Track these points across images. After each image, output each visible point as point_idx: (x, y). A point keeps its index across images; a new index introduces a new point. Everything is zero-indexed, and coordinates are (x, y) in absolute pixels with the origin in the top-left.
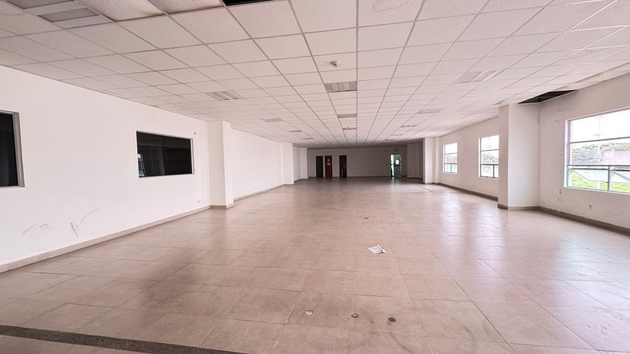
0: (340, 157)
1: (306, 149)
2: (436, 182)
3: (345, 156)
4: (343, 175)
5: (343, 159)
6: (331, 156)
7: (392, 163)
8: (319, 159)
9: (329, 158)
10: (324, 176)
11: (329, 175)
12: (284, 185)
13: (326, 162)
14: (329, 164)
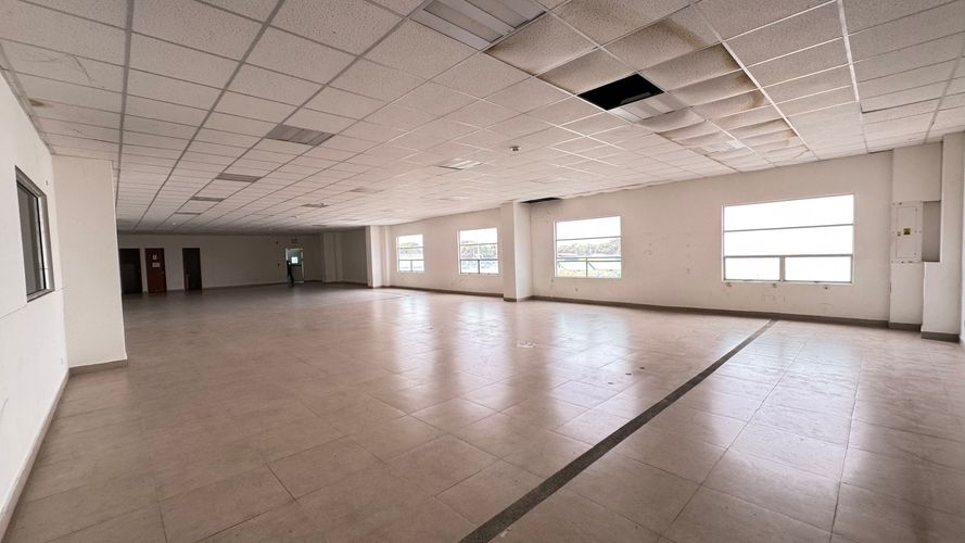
0: (185, 250)
2: (388, 285)
3: (197, 251)
4: (194, 284)
5: (192, 258)
6: (162, 250)
8: (129, 255)
9: (157, 253)
10: (145, 288)
11: (159, 287)
13: (149, 261)
14: (156, 265)
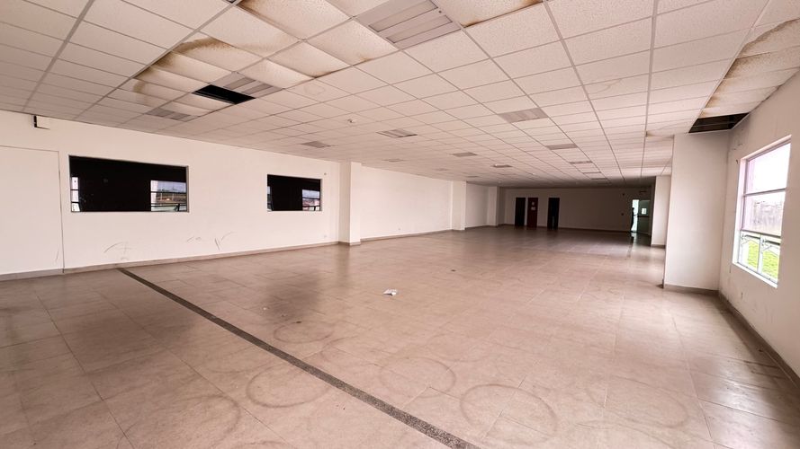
0: (550, 199)
1: (496, 188)
3: (558, 200)
4: (553, 225)
5: (554, 204)
6: (537, 199)
7: (636, 212)
8: (520, 202)
9: (534, 201)
10: (526, 223)
11: (533, 224)
12: (453, 231)
13: (530, 206)
14: (533, 209)
